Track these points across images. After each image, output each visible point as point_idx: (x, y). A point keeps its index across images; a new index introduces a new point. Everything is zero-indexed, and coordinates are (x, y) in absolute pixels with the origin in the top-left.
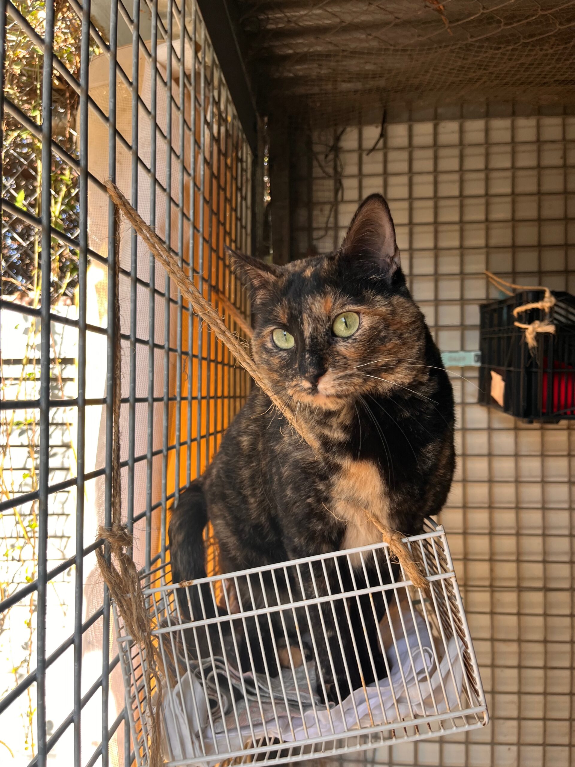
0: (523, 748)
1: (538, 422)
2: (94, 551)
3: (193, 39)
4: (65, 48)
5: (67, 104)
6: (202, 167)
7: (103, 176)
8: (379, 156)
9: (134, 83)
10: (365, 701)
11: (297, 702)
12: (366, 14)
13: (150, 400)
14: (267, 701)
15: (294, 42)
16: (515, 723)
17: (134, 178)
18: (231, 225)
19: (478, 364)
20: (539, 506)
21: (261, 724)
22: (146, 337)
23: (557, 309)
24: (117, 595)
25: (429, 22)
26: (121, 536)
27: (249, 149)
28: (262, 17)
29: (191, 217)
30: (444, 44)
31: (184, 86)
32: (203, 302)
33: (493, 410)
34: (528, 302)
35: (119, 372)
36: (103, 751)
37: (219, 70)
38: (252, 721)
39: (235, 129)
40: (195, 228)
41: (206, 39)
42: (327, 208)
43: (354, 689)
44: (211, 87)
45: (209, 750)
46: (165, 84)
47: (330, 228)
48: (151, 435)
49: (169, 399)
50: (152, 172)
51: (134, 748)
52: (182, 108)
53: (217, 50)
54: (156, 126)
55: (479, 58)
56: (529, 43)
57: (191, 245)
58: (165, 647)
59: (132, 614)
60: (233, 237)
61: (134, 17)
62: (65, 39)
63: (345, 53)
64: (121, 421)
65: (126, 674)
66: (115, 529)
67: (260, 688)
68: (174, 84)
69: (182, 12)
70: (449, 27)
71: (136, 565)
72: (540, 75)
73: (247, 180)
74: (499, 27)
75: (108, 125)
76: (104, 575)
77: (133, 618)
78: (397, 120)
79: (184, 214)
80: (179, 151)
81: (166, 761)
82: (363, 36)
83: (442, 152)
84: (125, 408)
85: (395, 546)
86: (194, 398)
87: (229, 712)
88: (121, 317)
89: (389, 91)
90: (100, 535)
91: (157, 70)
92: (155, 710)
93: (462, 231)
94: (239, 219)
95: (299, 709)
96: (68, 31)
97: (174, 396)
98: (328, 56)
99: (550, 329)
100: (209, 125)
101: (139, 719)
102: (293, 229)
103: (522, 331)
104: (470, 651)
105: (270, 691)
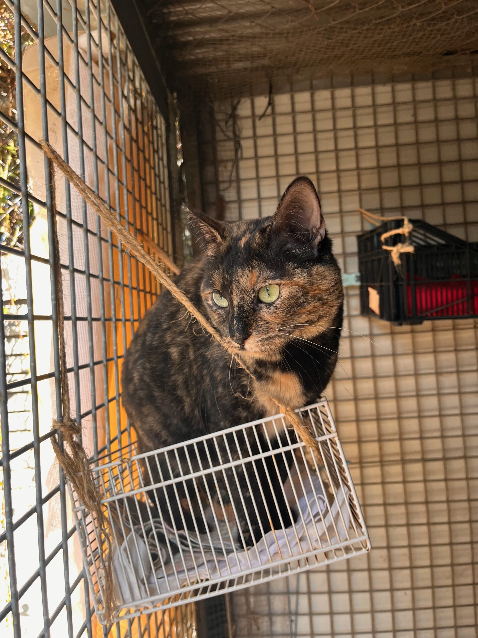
0: (416, 592)
1: (407, 324)
2: (50, 438)
3: (109, 29)
4: (5, 43)
5: (9, 89)
6: (122, 132)
7: (38, 136)
8: (269, 121)
9: (60, 63)
10: (275, 542)
11: (222, 549)
12: (249, 5)
13: (89, 319)
14: (198, 550)
15: (192, 30)
16: (407, 572)
17: (64, 138)
18: (151, 179)
19: (358, 284)
20: (414, 394)
21: (194, 568)
22: (83, 268)
23: (415, 234)
24: (70, 474)
25: (300, 10)
26: (71, 426)
27: (162, 119)
28: (166, 11)
29: (115, 171)
30: (312, 28)
31: (103, 67)
32: (126, 233)
33: (373, 319)
34: (391, 229)
35: (61, 293)
36: (67, 602)
37: (132, 54)
38: (186, 567)
39: (149, 102)
40: (120, 181)
41: (119, 29)
42: (230, 165)
43: (265, 533)
44: (126, 67)
45: (153, 592)
46: (87, 64)
47: (234, 181)
48: (92, 347)
49: (106, 320)
50: (79, 134)
51: (93, 603)
52: (102, 84)
53: (130, 37)
54: (80, 98)
55: (341, 38)
56: (379, 23)
57: (117, 195)
58: (113, 514)
59: (83, 488)
60: (153, 190)
61: (57, 11)
62: (5, 35)
63: (235, 38)
64: (65, 333)
65: (82, 537)
66: (65, 420)
67: (191, 541)
68: (94, 65)
69: (98, 7)
70: (315, 14)
71: (85, 449)
72: (390, 49)
73: (162, 144)
74: (355, 11)
75: (40, 95)
76: (58, 458)
77: (84, 491)
78: (280, 91)
79: (109, 170)
80: (101, 119)
81: (118, 604)
82: (248, 24)
83: (319, 116)
84: (68, 325)
85: (290, 415)
86: (127, 320)
87: (167, 562)
88: (60, 249)
89: (272, 68)
90: (54, 426)
91: (78, 53)
92: (107, 564)
93: (339, 177)
94: (157, 176)
95: (223, 555)
96: (7, 28)
97: (110, 317)
98: (221, 41)
99: (410, 249)
100: (126, 98)
101: (96, 582)
102: (203, 184)
103: (388, 253)
104: (353, 493)
105: (200, 542)
